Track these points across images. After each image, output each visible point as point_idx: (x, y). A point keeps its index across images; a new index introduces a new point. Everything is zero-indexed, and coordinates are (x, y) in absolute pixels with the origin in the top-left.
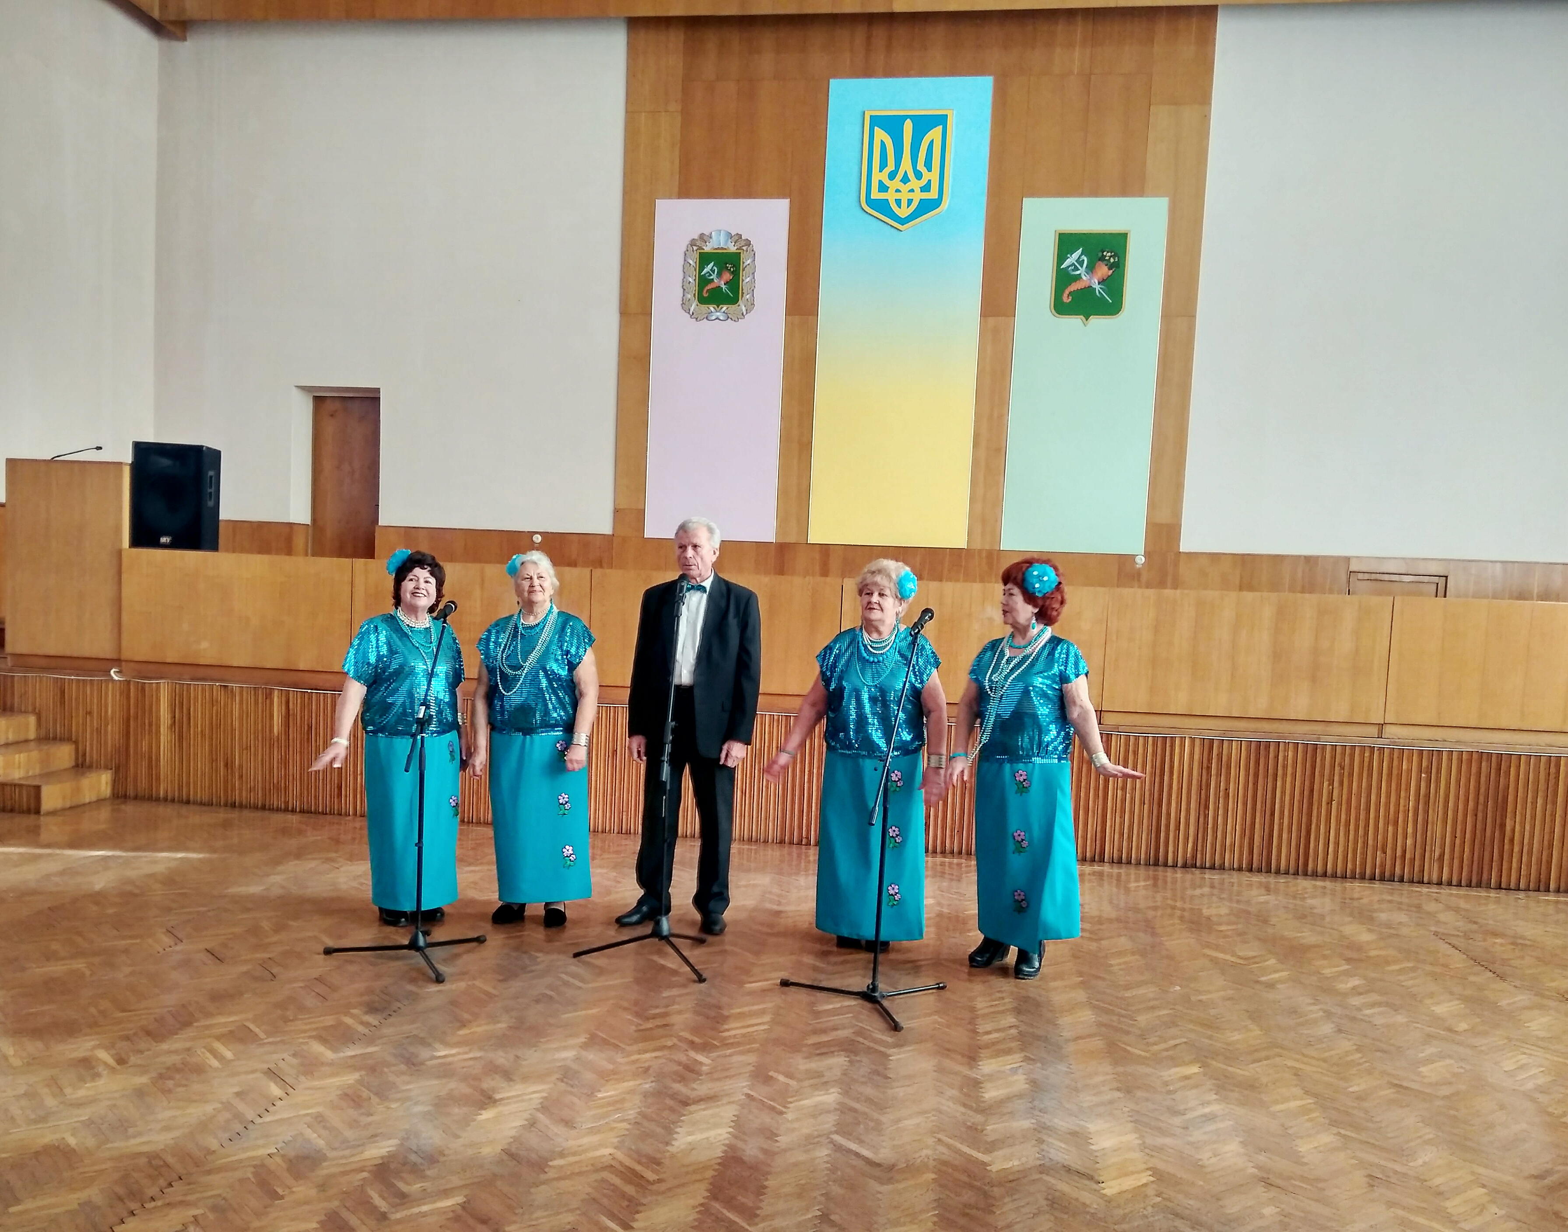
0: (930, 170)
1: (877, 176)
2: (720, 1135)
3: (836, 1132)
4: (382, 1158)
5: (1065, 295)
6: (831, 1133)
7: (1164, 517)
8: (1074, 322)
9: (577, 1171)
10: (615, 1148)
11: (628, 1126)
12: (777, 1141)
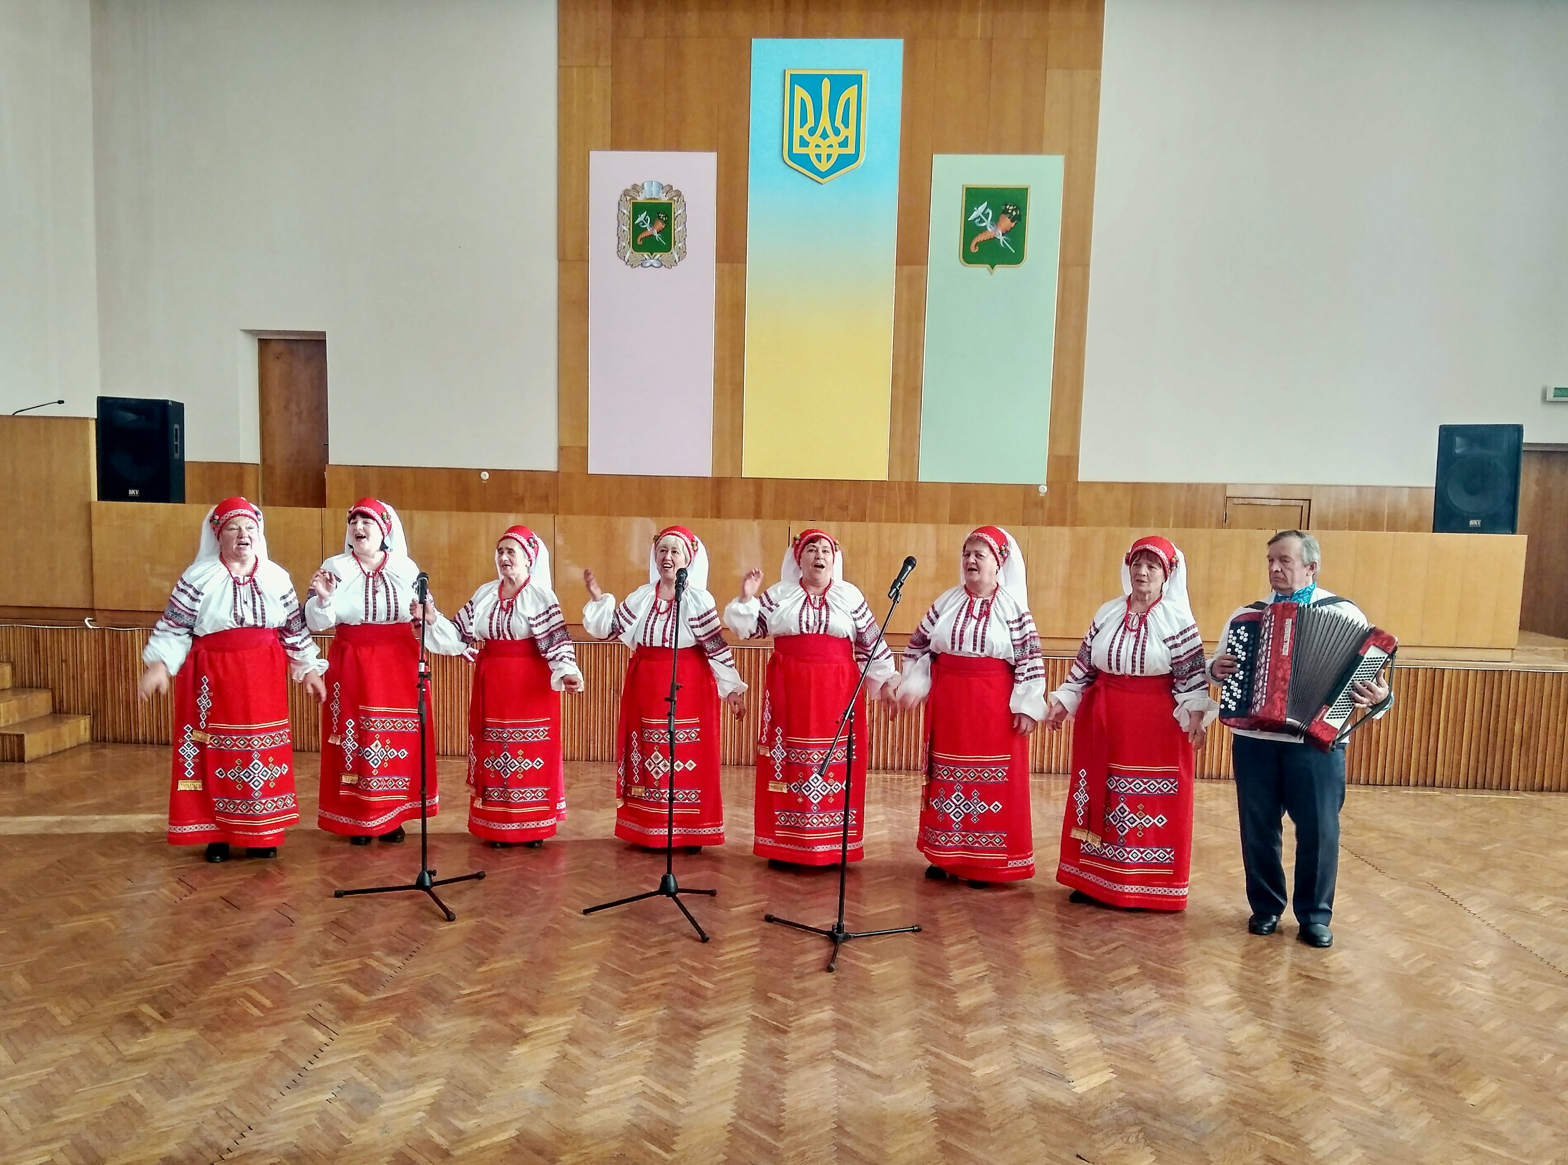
0: (847, 126)
1: (798, 132)
2: (735, 1056)
3: (837, 1048)
4: (433, 1097)
5: (973, 245)
6: (832, 1048)
7: (1063, 450)
8: (981, 270)
9: (613, 1099)
10: (644, 1074)
11: (651, 1053)
12: (786, 1060)
